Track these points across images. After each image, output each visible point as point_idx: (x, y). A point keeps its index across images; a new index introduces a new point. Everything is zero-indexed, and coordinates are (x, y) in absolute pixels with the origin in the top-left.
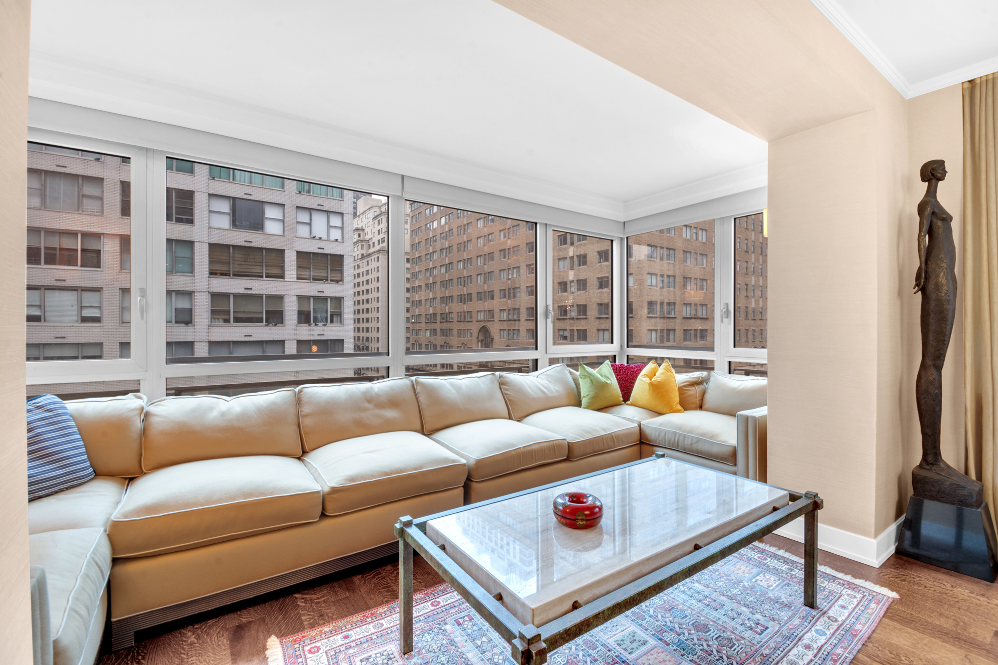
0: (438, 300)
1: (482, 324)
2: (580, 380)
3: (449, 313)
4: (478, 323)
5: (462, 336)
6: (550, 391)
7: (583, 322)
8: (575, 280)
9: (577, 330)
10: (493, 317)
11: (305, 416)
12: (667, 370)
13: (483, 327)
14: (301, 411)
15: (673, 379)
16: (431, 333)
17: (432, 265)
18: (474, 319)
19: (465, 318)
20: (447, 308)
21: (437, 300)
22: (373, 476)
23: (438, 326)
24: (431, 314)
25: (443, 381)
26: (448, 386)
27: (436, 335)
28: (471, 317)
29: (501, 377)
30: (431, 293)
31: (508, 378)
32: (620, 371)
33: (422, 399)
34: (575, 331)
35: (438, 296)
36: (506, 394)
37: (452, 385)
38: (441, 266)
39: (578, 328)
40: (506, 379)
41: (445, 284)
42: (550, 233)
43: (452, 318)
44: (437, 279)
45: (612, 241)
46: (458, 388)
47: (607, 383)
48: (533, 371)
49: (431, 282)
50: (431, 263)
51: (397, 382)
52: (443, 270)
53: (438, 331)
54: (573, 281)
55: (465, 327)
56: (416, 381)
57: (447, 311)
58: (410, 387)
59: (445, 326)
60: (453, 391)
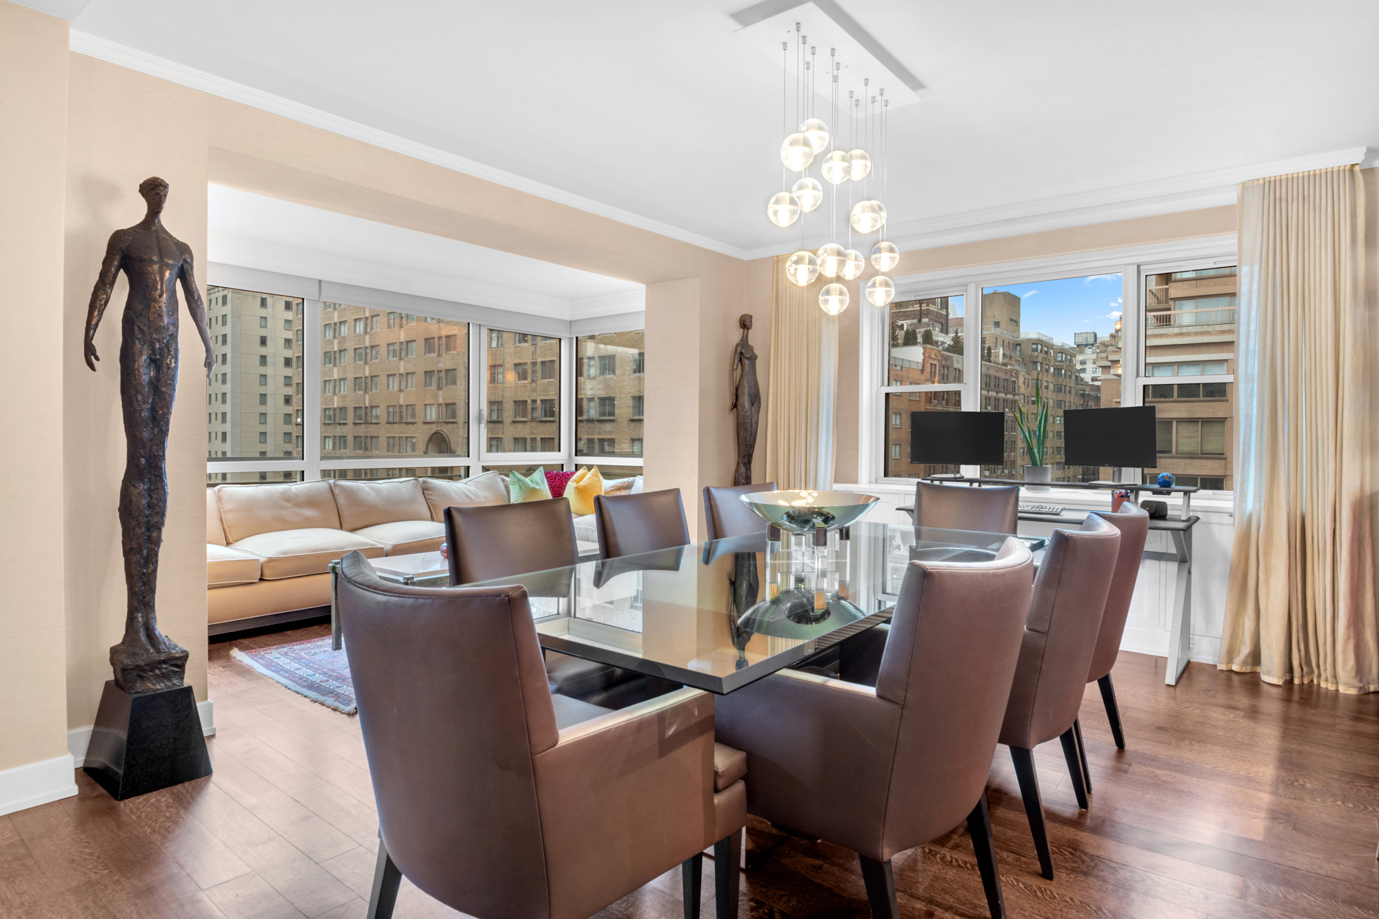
0: (349, 383)
1: (434, 428)
2: (510, 486)
3: (372, 407)
4: (426, 426)
5: (396, 449)
6: (478, 497)
7: (608, 427)
8: (596, 356)
9: (600, 440)
10: (454, 416)
11: (226, 512)
12: (595, 475)
13: (436, 433)
14: (223, 508)
15: (599, 484)
16: (334, 444)
17: (339, 317)
18: (419, 419)
19: (401, 417)
20: (367, 397)
21: (347, 382)
22: (302, 552)
23: (348, 431)
24: (335, 409)
25: (362, 484)
26: (367, 489)
27: (345, 448)
28: (413, 415)
29: (424, 482)
30: (335, 370)
31: (432, 483)
32: (555, 478)
33: (341, 500)
34: (596, 441)
35: (351, 376)
36: (429, 499)
37: (372, 488)
38: (356, 320)
39: (600, 437)
40: (429, 485)
41: (363, 354)
42: (485, 332)
43: (377, 417)
44: (347, 344)
45: (560, 339)
46: (378, 491)
47: (536, 489)
48: (465, 478)
49: (336, 348)
50: (336, 314)
51: (312, 484)
52: (360, 327)
53: (350, 439)
54: (592, 358)
55: (401, 432)
56: (334, 483)
57: (367, 404)
58: (329, 490)
59: (362, 430)
60: (373, 494)
